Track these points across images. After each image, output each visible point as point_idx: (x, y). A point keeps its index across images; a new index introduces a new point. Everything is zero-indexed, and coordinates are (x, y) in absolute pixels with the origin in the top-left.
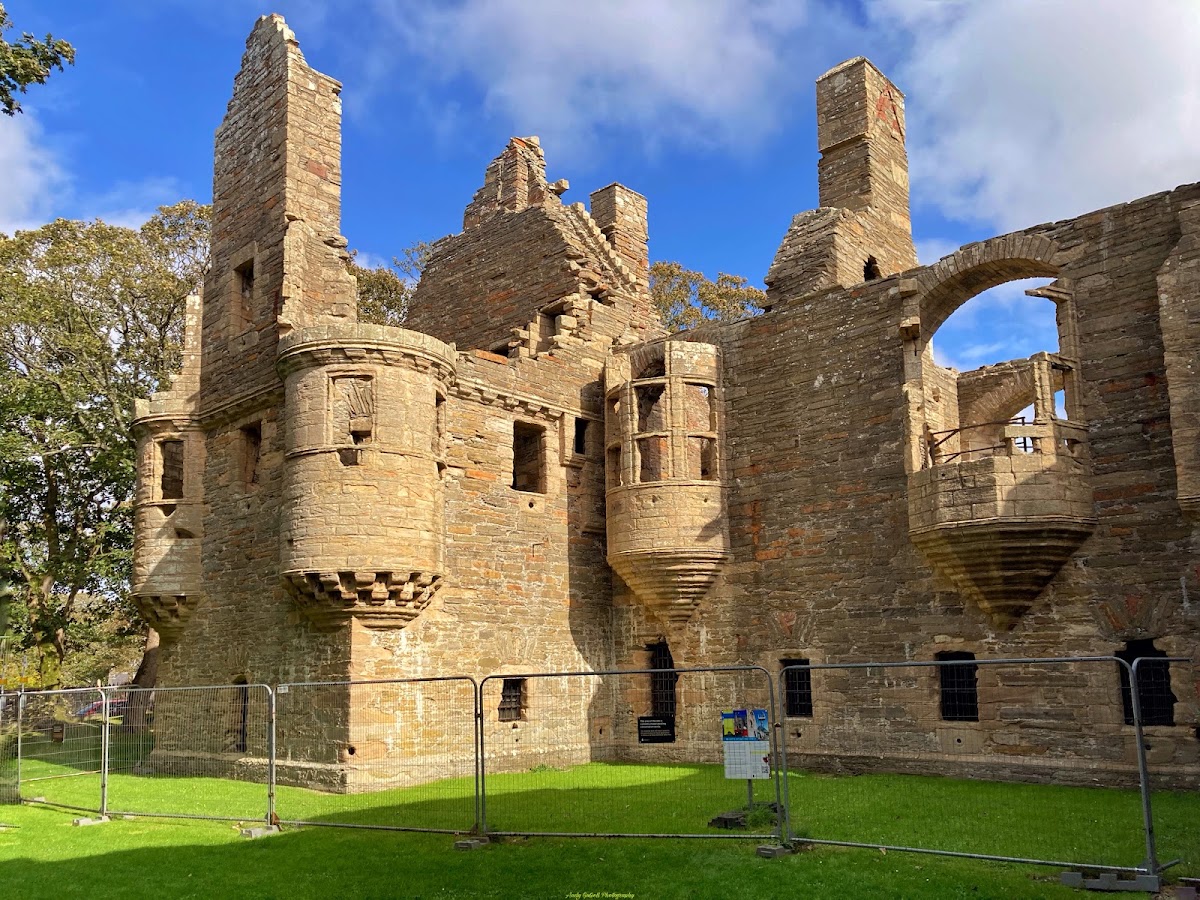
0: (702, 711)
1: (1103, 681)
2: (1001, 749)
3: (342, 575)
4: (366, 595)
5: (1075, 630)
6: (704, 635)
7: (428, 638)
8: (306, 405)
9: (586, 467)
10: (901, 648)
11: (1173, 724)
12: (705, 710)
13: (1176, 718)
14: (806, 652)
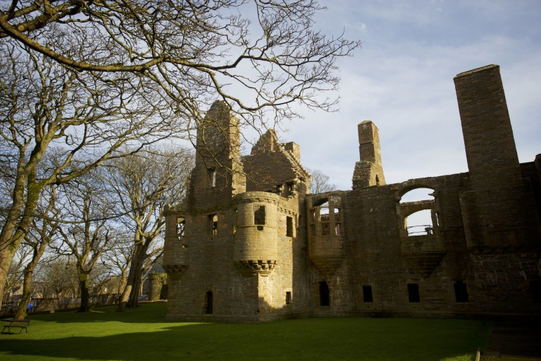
0: (338, 301)
1: (451, 291)
2: (427, 309)
3: (259, 261)
4: (263, 267)
5: (444, 278)
6: (338, 279)
7: (272, 279)
8: (247, 213)
9: (301, 230)
10: (398, 283)
11: (469, 302)
12: (339, 301)
13: (469, 299)
14: (370, 284)
